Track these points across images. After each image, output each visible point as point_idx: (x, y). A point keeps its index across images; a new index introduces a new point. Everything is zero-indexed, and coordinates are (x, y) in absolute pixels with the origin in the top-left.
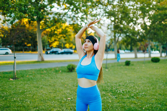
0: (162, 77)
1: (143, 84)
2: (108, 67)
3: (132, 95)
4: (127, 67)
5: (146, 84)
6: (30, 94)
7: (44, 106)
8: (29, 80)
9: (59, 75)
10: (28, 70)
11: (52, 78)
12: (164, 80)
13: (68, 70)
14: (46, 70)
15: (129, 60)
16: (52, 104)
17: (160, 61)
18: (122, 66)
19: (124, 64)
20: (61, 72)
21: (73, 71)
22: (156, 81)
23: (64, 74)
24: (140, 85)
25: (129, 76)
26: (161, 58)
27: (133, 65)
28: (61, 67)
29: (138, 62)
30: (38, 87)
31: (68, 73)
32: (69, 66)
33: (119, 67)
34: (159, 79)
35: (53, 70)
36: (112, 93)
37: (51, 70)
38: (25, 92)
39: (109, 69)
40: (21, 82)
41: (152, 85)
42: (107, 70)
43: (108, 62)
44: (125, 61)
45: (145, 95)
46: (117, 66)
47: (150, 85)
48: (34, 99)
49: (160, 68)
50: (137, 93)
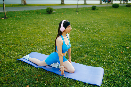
0: (118, 19)
1: (104, 23)
2: (78, 11)
3: (95, 31)
4: (93, 11)
5: (106, 24)
6: (20, 29)
7: (32, 37)
8: (17, 19)
9: (40, 16)
10: (14, 11)
11: (35, 18)
12: (119, 22)
13: (47, 13)
14: (29, 12)
15: (95, 5)
16: (37, 36)
17: (119, 7)
18: (89, 11)
19: (91, 9)
20: (41, 14)
21: (51, 13)
22: (114, 22)
23: (44, 15)
24: (101, 24)
25: (94, 18)
26: (120, 5)
27: (97, 10)
28: (41, 10)
29: (102, 7)
30: (25, 25)
31: (47, 15)
32: (48, 9)
33: (87, 11)
34: (116, 21)
35: (35, 12)
36: (81, 29)
37: (33, 12)
38: (16, 28)
39: (79, 12)
40: (11, 21)
41: (110, 25)
42: (77, 13)
43: (79, 7)
44: (91, 6)
45: (104, 31)
46: (86, 10)
47: (109, 24)
48: (24, 33)
49: (118, 12)
50: (98, 30)
